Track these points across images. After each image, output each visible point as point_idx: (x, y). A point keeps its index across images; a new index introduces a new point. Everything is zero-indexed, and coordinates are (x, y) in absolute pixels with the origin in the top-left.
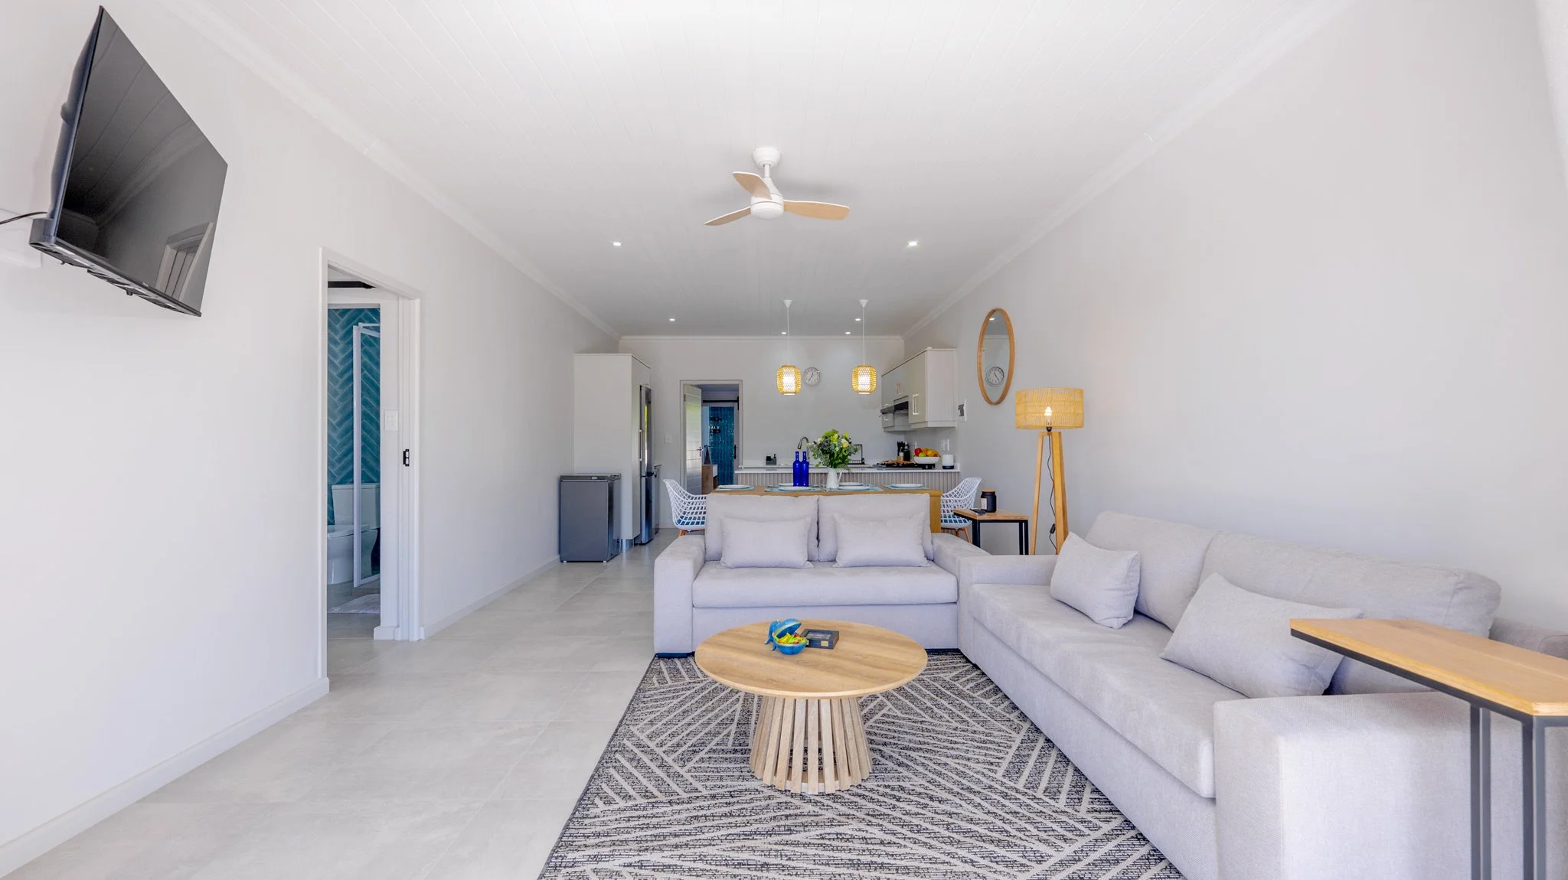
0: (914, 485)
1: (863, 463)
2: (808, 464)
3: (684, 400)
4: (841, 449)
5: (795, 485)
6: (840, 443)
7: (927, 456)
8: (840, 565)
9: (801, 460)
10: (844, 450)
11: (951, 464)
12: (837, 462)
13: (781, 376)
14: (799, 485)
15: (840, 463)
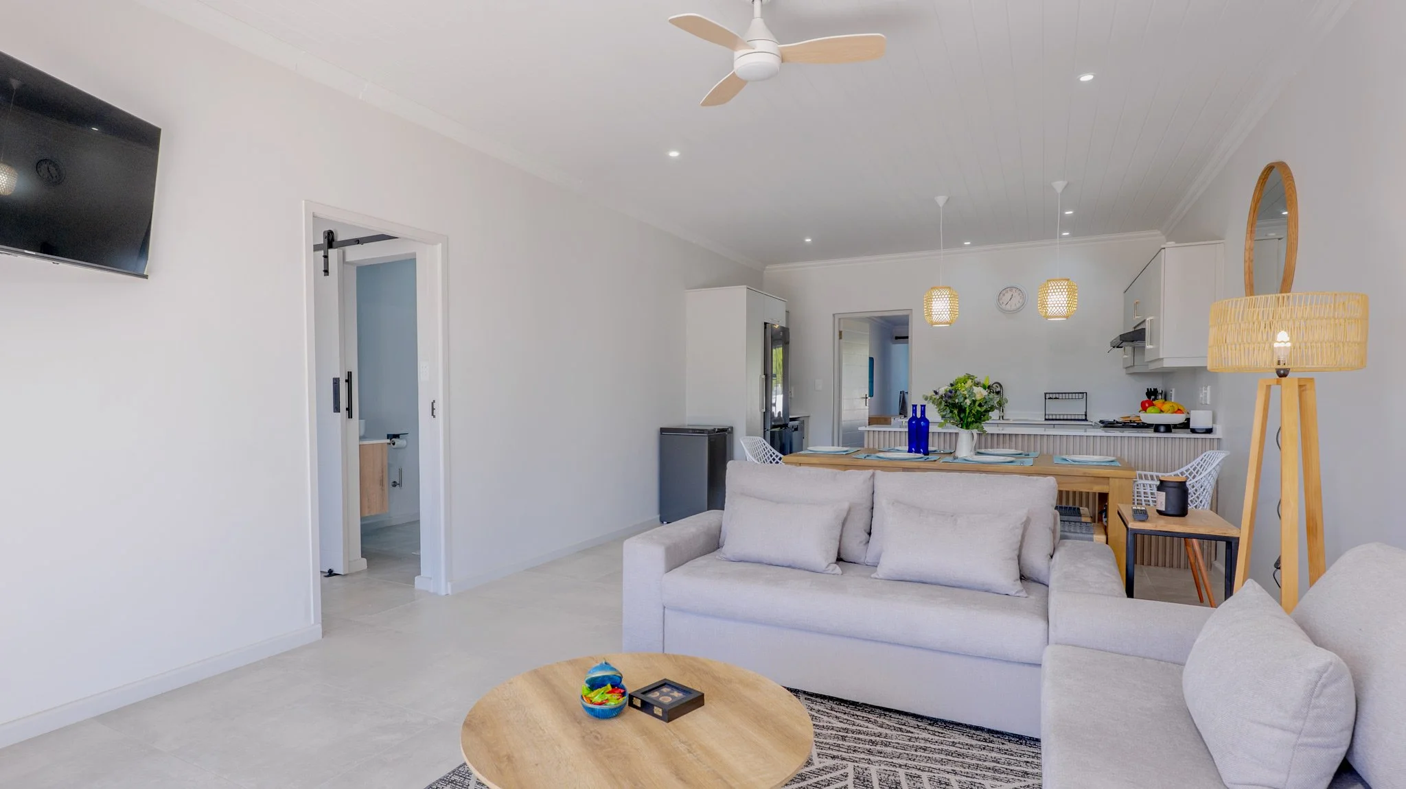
0: (1096, 458)
1: (1086, 420)
2: (927, 422)
3: (840, 338)
4: (974, 402)
5: (910, 451)
6: (972, 393)
7: (1162, 411)
8: (881, 576)
9: (919, 415)
10: (977, 403)
11: (1208, 424)
12: (969, 420)
13: (930, 300)
14: (916, 452)
15: (973, 422)
